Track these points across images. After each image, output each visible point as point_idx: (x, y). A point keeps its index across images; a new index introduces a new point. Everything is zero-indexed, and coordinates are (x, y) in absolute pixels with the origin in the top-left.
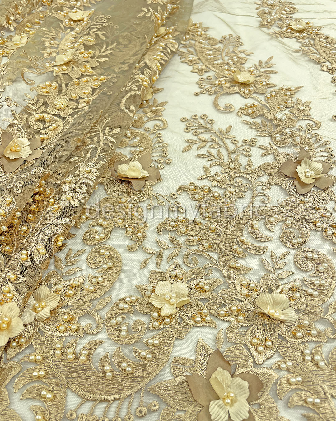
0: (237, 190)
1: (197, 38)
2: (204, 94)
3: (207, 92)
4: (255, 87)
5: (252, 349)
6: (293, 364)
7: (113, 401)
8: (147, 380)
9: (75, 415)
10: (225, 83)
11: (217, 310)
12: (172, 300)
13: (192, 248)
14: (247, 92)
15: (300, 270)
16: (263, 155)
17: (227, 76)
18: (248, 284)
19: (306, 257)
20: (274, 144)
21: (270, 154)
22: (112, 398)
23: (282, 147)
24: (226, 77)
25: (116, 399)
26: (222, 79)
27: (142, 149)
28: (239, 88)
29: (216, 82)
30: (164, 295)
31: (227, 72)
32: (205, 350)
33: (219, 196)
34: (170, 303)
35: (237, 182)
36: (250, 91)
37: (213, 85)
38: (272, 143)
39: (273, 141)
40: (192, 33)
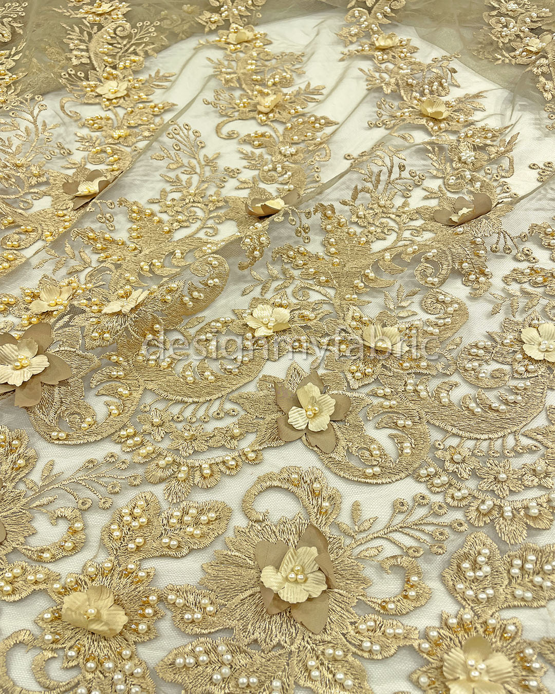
0: (379, 230)
1: (398, 60)
2: (380, 127)
3: (384, 126)
4: (449, 125)
5: (349, 376)
6: (392, 392)
7: (191, 403)
8: (230, 390)
9: (148, 408)
10: (410, 116)
11: (319, 339)
12: (269, 324)
13: (307, 281)
14: (436, 128)
15: (426, 311)
16: (426, 198)
17: (415, 107)
18: (361, 317)
19: (437, 300)
20: (445, 187)
21: (434, 198)
22: (190, 400)
23: (453, 192)
24: (413, 108)
25: (194, 402)
26: (406, 110)
27: (292, 187)
28: (427, 122)
29: (398, 114)
30: (262, 318)
31: (415, 102)
32: (298, 372)
33: (355, 234)
34: (267, 327)
35: (382, 223)
36: (440, 129)
37: (394, 117)
38: (443, 186)
39: (445, 185)
40: (394, 54)
